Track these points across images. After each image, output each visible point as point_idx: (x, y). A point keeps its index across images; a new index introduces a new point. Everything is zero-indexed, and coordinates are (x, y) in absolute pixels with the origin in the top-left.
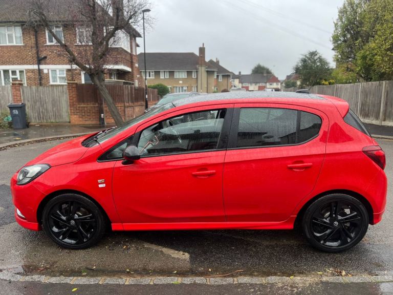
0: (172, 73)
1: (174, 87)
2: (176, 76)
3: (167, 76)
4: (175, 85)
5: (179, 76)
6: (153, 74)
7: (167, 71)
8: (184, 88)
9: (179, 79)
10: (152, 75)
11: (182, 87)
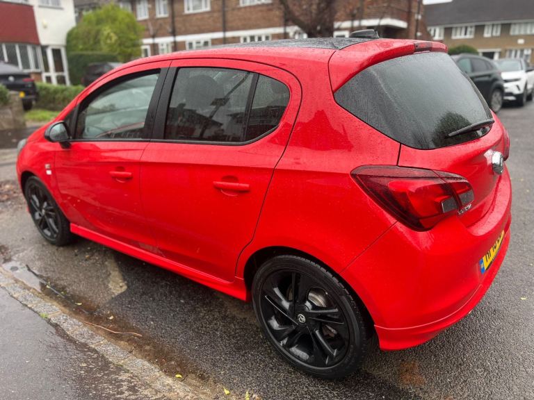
0: (506, 27)
1: (506, 51)
2: (514, 31)
3: (497, 32)
4: (508, 47)
5: (520, 31)
6: (473, 29)
7: (497, 25)
8: (526, 52)
9: (519, 37)
10: (471, 32)
11: (522, 51)
